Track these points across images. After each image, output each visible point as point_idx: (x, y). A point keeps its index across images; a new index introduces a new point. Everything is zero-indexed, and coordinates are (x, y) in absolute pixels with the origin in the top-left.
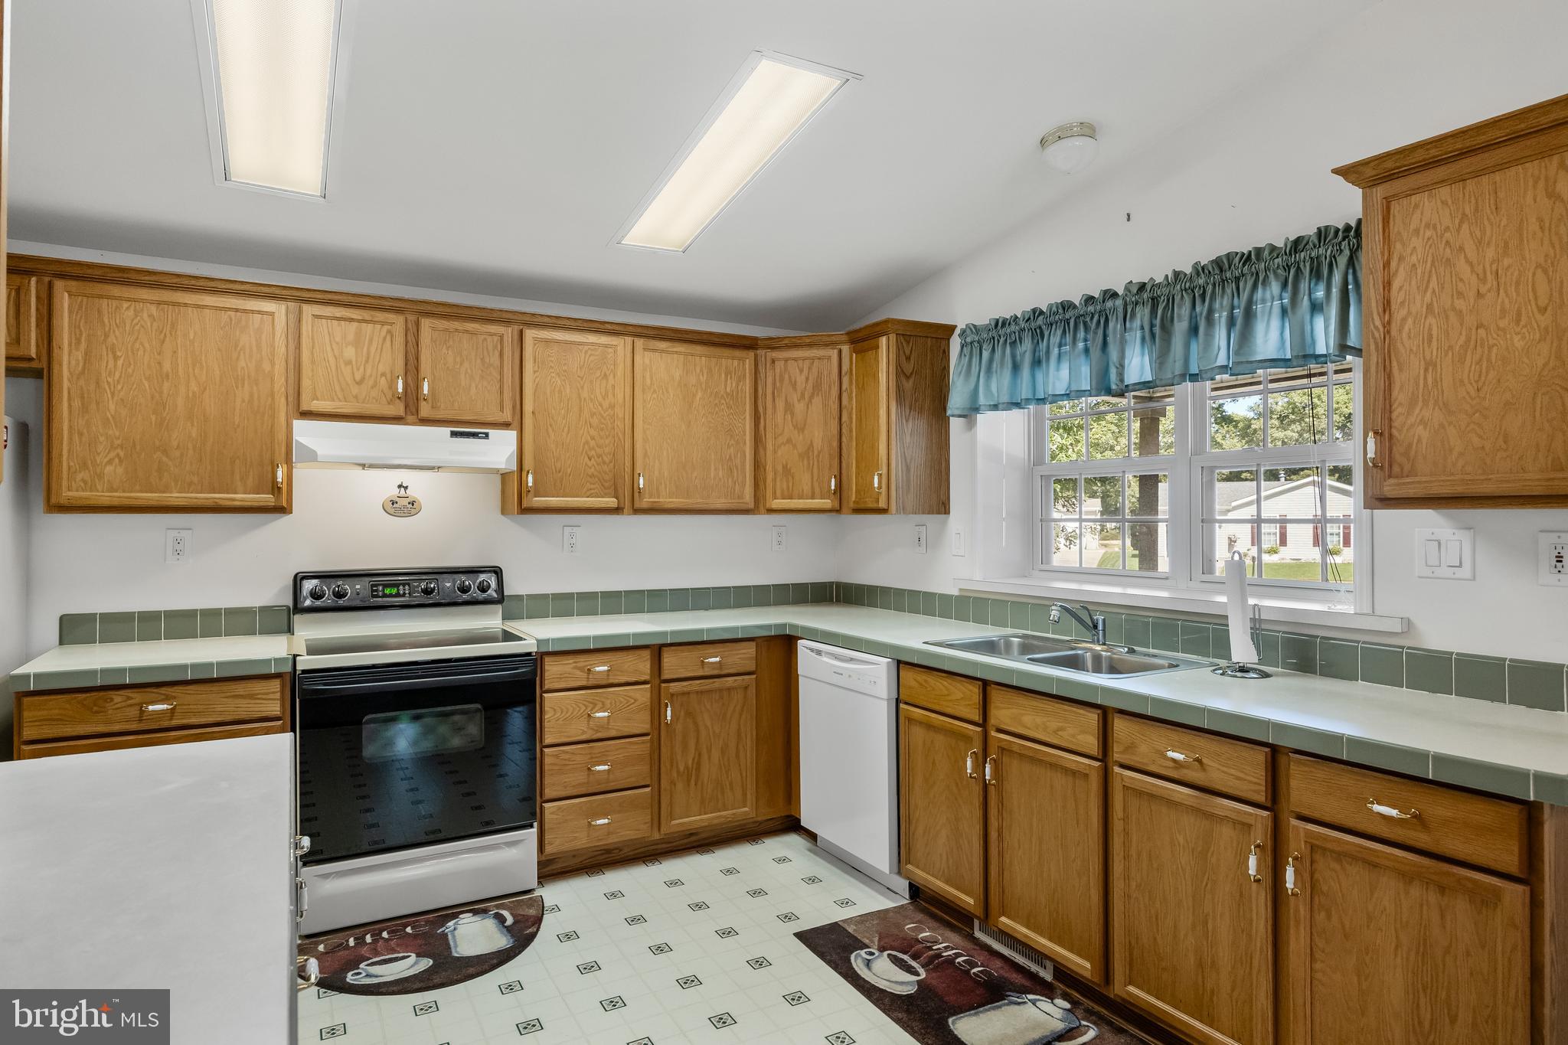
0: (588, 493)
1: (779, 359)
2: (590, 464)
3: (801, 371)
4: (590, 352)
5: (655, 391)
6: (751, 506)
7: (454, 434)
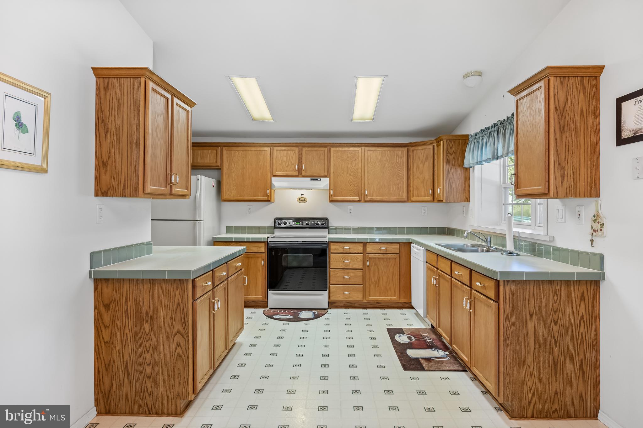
0: (350, 196)
1: (415, 150)
2: (351, 187)
3: (422, 153)
4: (351, 153)
5: (372, 163)
6: (406, 200)
7: (311, 179)
